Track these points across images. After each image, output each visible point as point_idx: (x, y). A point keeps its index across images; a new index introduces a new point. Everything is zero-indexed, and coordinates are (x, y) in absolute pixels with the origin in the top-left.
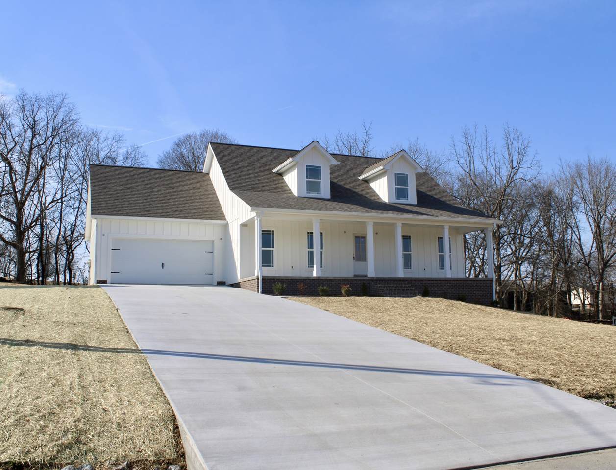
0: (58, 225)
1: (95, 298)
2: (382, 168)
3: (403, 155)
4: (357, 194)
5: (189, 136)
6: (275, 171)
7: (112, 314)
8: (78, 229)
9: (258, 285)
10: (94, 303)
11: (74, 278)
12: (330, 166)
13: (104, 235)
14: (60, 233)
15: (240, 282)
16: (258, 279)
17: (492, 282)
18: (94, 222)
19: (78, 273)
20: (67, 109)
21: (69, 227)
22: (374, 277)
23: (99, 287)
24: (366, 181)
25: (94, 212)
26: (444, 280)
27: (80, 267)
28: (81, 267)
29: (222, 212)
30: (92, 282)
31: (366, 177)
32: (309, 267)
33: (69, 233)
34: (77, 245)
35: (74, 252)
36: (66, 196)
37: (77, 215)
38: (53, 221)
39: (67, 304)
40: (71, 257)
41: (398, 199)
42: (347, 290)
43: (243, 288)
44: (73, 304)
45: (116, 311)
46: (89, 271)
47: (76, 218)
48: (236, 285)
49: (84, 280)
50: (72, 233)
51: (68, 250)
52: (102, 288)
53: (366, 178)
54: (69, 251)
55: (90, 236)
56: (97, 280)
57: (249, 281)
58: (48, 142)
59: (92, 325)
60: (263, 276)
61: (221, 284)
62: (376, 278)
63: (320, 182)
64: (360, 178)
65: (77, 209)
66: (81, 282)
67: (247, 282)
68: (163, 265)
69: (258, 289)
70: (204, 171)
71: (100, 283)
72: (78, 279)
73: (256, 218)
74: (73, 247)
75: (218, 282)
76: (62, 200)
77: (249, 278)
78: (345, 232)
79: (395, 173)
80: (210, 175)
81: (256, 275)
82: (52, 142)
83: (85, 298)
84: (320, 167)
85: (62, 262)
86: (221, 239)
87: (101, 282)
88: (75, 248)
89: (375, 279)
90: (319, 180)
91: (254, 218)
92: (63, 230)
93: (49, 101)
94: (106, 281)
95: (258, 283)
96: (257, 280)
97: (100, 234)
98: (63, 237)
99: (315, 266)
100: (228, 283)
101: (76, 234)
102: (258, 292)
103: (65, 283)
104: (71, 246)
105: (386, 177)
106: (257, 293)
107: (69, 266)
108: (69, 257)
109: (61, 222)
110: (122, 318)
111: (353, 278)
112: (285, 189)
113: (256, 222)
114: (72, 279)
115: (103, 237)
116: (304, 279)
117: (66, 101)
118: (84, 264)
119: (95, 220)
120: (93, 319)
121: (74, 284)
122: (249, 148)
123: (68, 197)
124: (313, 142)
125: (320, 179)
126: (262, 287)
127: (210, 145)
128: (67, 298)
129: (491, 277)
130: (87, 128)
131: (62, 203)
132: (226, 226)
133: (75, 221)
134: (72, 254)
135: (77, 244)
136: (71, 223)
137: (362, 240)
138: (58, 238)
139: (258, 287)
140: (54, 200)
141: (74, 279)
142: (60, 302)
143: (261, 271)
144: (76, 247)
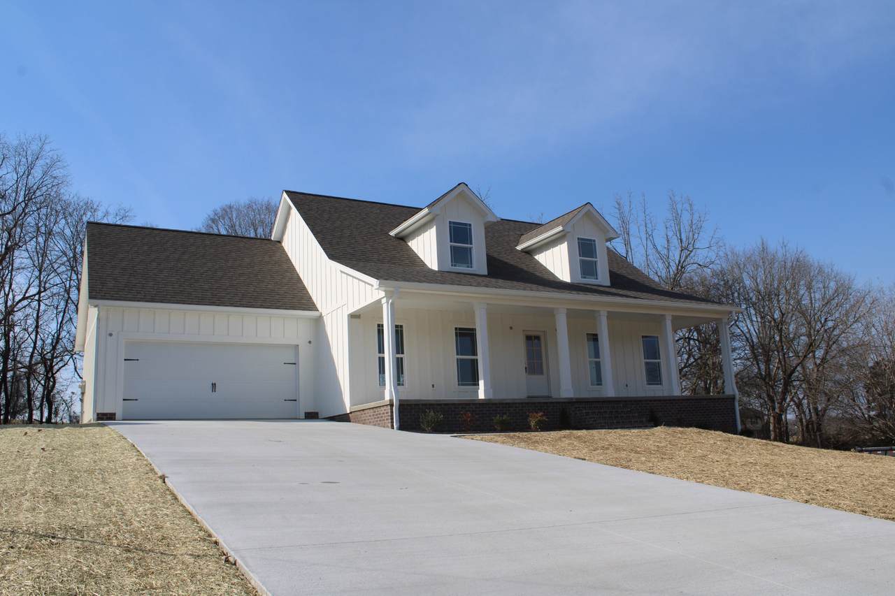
0: (33, 336)
1: (104, 449)
2: (560, 228)
3: (589, 210)
4: (522, 270)
5: (230, 207)
6: (392, 233)
7: (154, 491)
8: (62, 344)
9: (392, 416)
10: (101, 460)
11: (56, 414)
12: (485, 224)
13: (111, 335)
14: (35, 348)
15: (351, 413)
16: (392, 405)
17: (734, 401)
18: (93, 312)
19: (62, 408)
20: (48, 161)
21: (49, 341)
22: (572, 399)
23: (104, 425)
24: (529, 252)
25: (93, 295)
26: (670, 400)
27: (65, 398)
28: (67, 398)
29: (310, 298)
30: (88, 417)
31: (529, 246)
32: (459, 385)
33: (48, 348)
34: (60, 366)
35: (57, 375)
36: (45, 290)
37: (61, 322)
38: (26, 330)
39: (35, 463)
40: (51, 383)
41: (585, 278)
42: (539, 421)
43: (358, 422)
44: (51, 465)
45: (160, 481)
46: (82, 400)
47: (60, 326)
48: (344, 418)
49: (70, 417)
50: (54, 348)
51: (48, 373)
52: (110, 426)
53: (529, 248)
54: (50, 375)
55: (85, 340)
56: (98, 414)
57: (372, 411)
58: (19, 209)
59: (108, 537)
60: (400, 401)
61: (312, 416)
62: (577, 399)
63: (471, 249)
64: (519, 248)
65: (62, 314)
66: (66, 421)
67: (366, 412)
68: (214, 385)
69: (392, 422)
70: (272, 239)
71: (102, 419)
72: (63, 416)
73: (384, 301)
74: (56, 367)
75: (306, 413)
76: (40, 297)
77: (373, 405)
78: (511, 328)
79: (578, 239)
80: (283, 244)
81: (387, 398)
82: (24, 210)
83: (79, 448)
84: (470, 225)
85: (39, 391)
86: (310, 342)
87: (104, 418)
88: (58, 371)
89: (574, 400)
90: (469, 246)
91: (379, 301)
92: (39, 343)
93: (21, 150)
94: (114, 414)
95: (392, 412)
96: (389, 407)
97: (105, 334)
98: (40, 354)
99: (481, 383)
100: (323, 414)
101: (59, 349)
102: (393, 428)
103: (41, 422)
104: (52, 367)
105: (566, 243)
106: (390, 429)
107: (49, 397)
108: (49, 384)
109: (37, 333)
110: (183, 501)
111: (527, 401)
112: (414, 260)
113: (385, 307)
114: (53, 416)
115: (109, 337)
116: (467, 404)
117: (47, 148)
118: (71, 394)
119: (96, 309)
120: (107, 511)
121: (56, 423)
122: (346, 201)
123: (48, 292)
124: (459, 184)
125: (471, 244)
126: (400, 419)
127: (285, 195)
128: (37, 452)
129: (731, 393)
130: (78, 198)
131: (39, 301)
132: (319, 321)
133: (59, 331)
134: (54, 378)
135: (61, 364)
136: (53, 333)
137: (536, 341)
138: (32, 356)
139: (392, 419)
140: (27, 295)
141: (56, 417)
142: (19, 462)
143: (396, 391)
144: (60, 368)
